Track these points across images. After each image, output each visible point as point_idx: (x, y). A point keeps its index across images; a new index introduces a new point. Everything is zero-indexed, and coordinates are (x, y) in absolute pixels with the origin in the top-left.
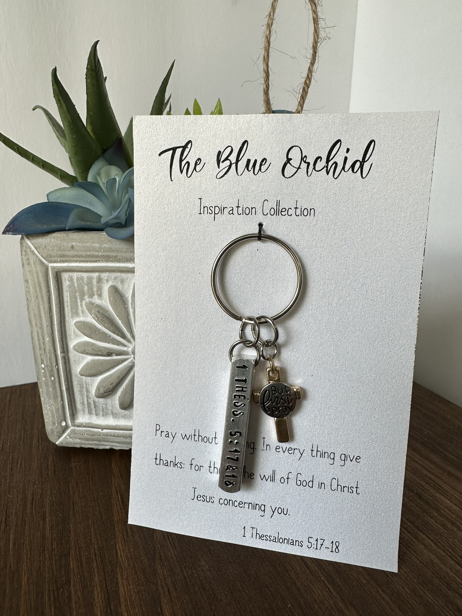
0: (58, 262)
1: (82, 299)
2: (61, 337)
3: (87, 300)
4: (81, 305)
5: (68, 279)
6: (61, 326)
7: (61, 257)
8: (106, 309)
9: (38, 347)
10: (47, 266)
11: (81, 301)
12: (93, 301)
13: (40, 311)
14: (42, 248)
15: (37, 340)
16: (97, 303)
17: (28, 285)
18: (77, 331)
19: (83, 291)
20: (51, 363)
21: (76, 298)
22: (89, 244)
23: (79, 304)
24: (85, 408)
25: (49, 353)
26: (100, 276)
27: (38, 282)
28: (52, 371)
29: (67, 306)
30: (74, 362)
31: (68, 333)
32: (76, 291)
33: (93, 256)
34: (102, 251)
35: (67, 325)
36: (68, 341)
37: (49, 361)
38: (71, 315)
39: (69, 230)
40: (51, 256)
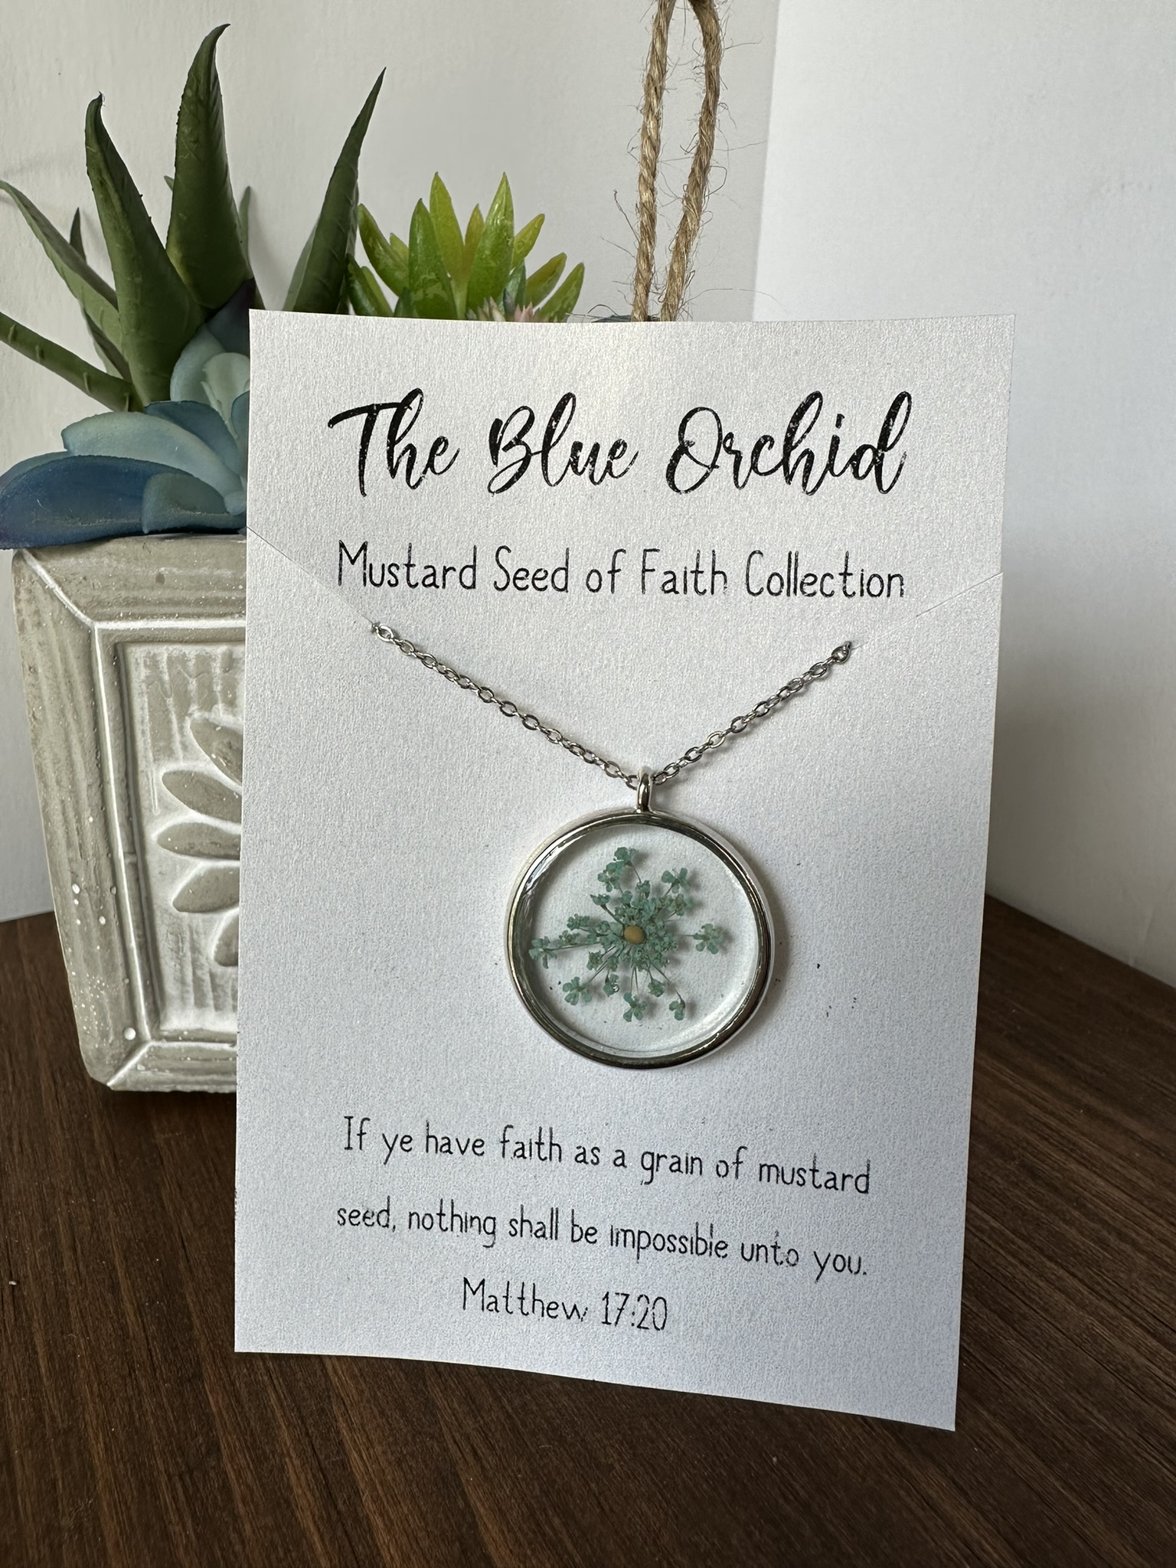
0: (121, 619)
1: (183, 714)
2: (127, 814)
3: (197, 715)
4: (181, 728)
5: (144, 663)
6: (127, 786)
7: (128, 605)
9: (65, 841)
10: (89, 629)
11: (181, 719)
12: (211, 717)
13: (69, 748)
14: (74, 583)
15: (61, 824)
16: (224, 724)
17: (37, 679)
18: (170, 797)
19: (186, 692)
20: (99, 882)
21: (167, 711)
22: (204, 571)
23: (175, 726)
24: (187, 991)
25: (94, 855)
26: (230, 654)
27: (66, 671)
28: (101, 901)
29: (143, 732)
30: (159, 876)
31: (145, 803)
32: (165, 694)
35: (142, 780)
36: (145, 821)
37: (93, 876)
38: (154, 756)
39: (148, 533)
40: (99, 603)
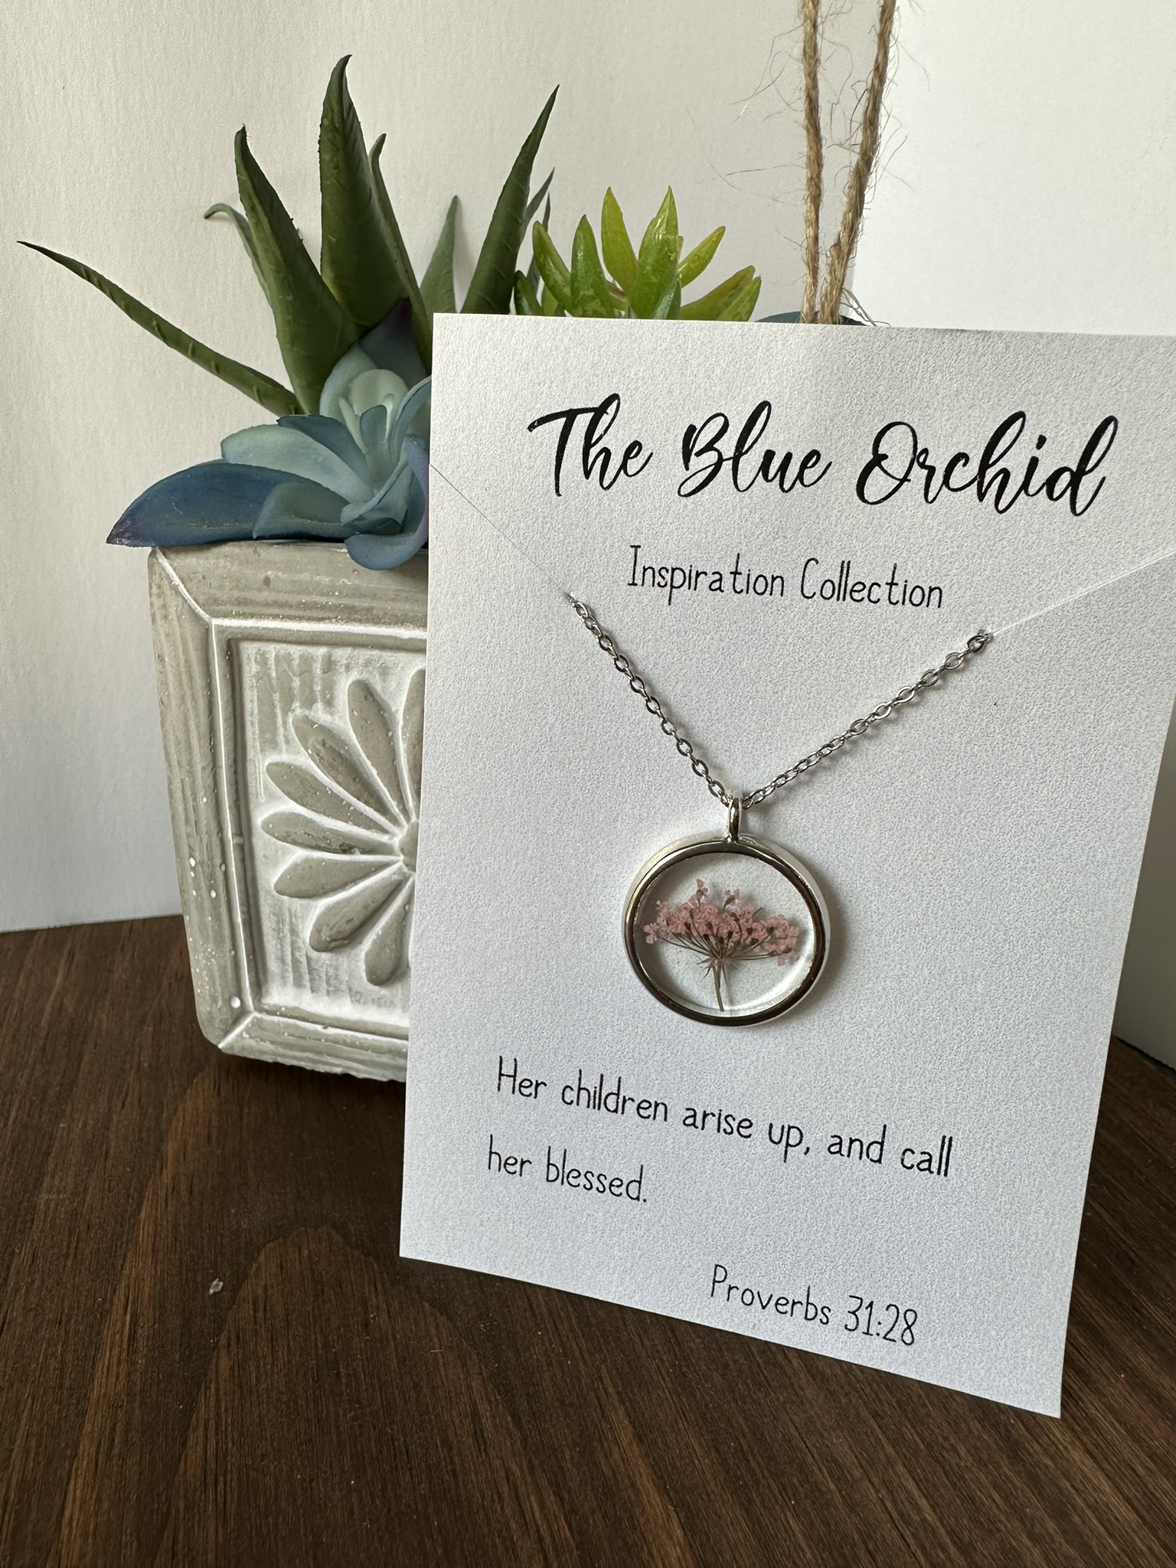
0: (233, 617)
1: (286, 710)
2: (236, 798)
3: (299, 712)
4: (285, 723)
5: (256, 659)
6: (236, 772)
7: (240, 604)
8: (343, 738)
9: (183, 817)
10: (207, 624)
11: (284, 714)
12: (311, 714)
13: (187, 732)
14: (195, 581)
15: (180, 802)
16: (322, 722)
17: (164, 667)
18: (273, 787)
19: (290, 689)
20: (211, 858)
21: (273, 706)
22: (305, 576)
23: (279, 720)
24: (287, 971)
25: (206, 833)
26: (330, 656)
27: (187, 661)
28: (212, 876)
29: (252, 724)
30: (263, 860)
31: (252, 790)
32: (272, 688)
33: (314, 606)
34: (337, 594)
35: (250, 768)
36: (252, 806)
37: (205, 851)
38: (261, 746)
39: (259, 538)
40: (216, 601)
